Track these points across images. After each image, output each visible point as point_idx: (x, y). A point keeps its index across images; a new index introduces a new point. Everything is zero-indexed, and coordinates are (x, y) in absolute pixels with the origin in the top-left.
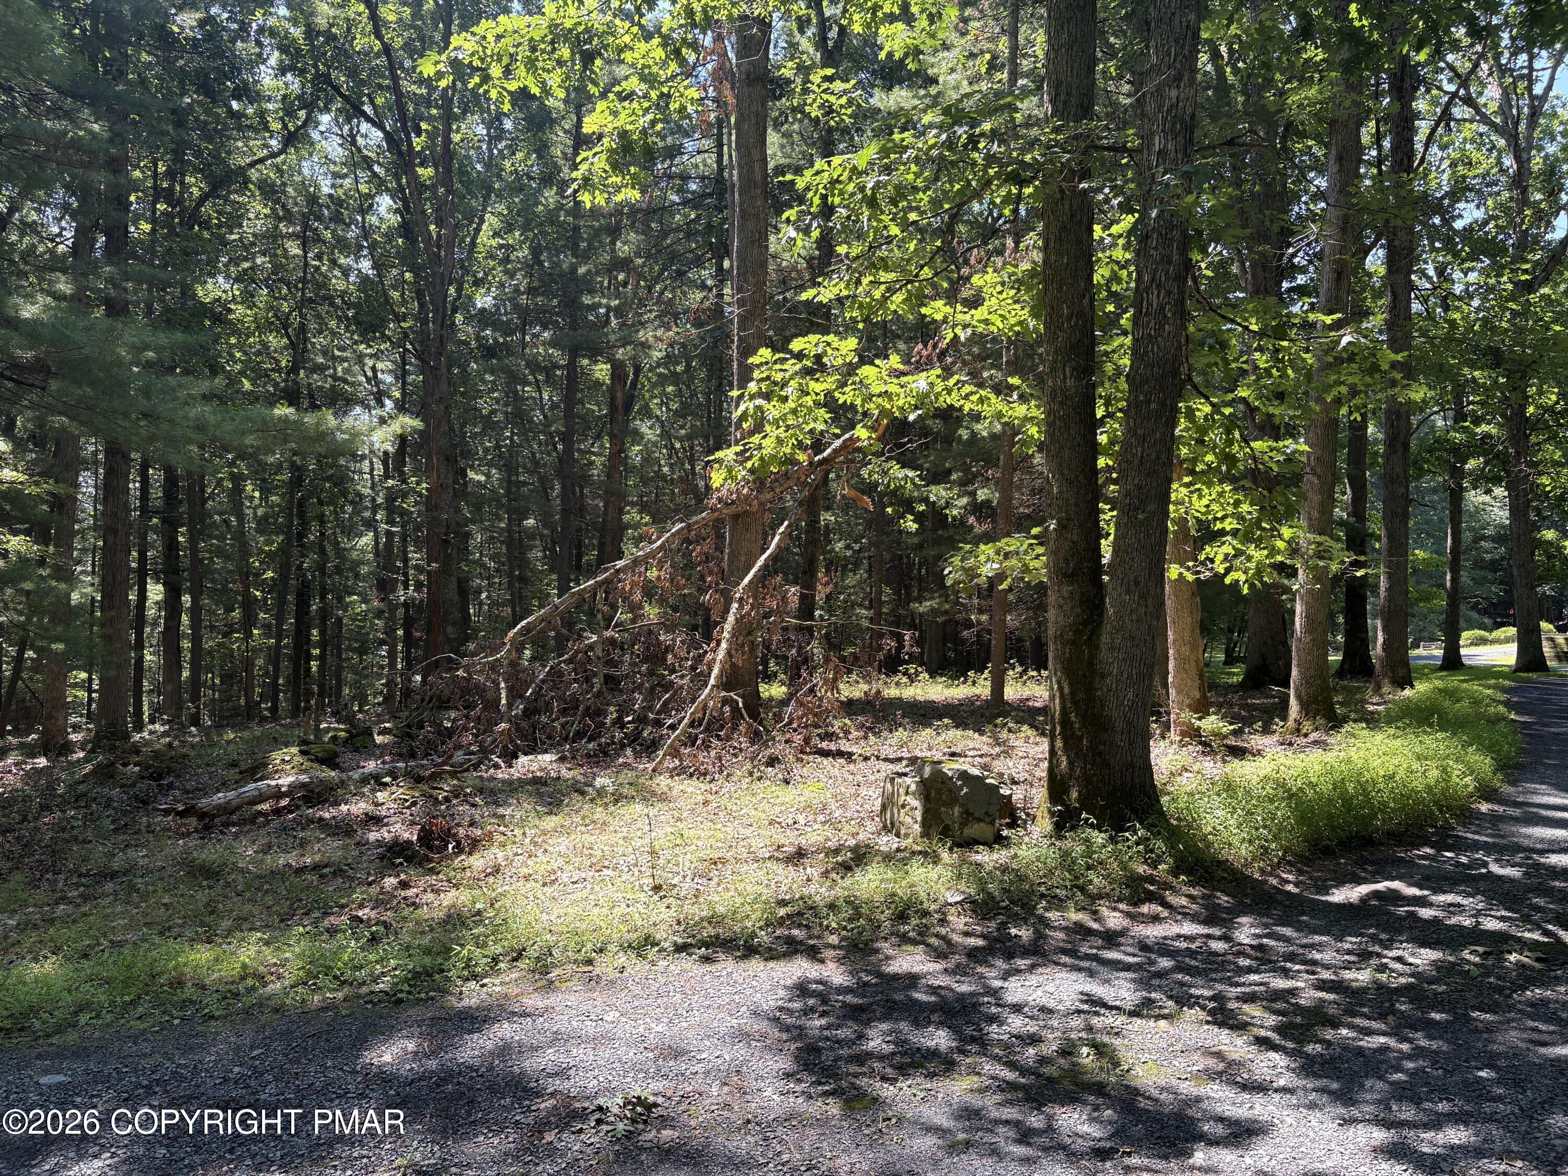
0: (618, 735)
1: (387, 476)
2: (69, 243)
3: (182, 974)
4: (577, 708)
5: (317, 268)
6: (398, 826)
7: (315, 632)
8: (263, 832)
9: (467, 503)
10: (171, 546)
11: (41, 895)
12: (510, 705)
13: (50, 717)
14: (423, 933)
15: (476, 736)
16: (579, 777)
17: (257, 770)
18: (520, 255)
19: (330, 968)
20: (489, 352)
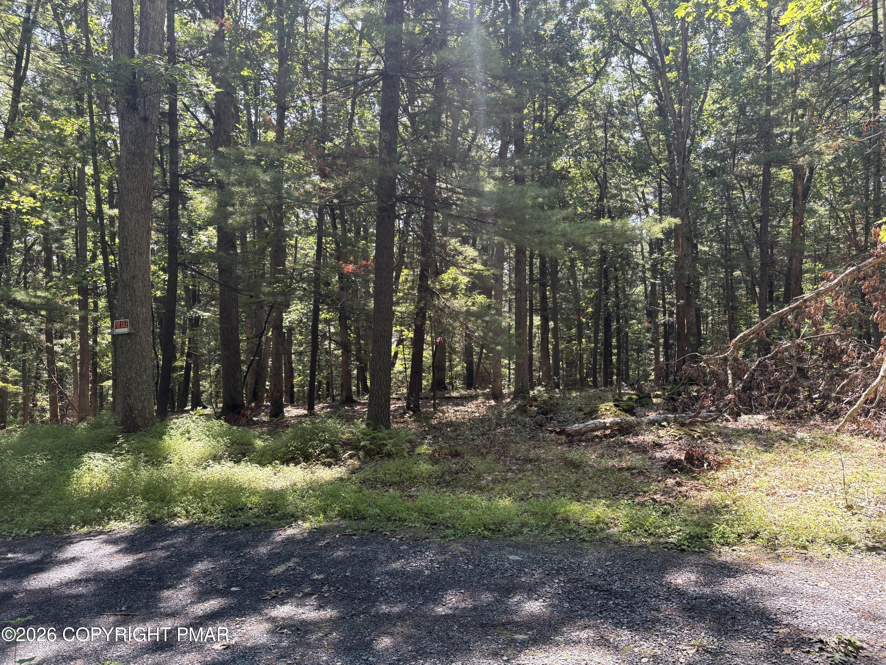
0: (809, 406)
1: (651, 253)
2: (498, 151)
3: (568, 516)
4: (779, 387)
5: (612, 141)
6: (672, 450)
7: (614, 340)
8: (599, 446)
9: (700, 264)
10: (544, 297)
11: (500, 467)
12: (734, 384)
13: (495, 381)
14: (692, 513)
15: (713, 401)
16: (785, 432)
17: (593, 413)
18: (730, 111)
19: (643, 525)
20: (711, 173)
